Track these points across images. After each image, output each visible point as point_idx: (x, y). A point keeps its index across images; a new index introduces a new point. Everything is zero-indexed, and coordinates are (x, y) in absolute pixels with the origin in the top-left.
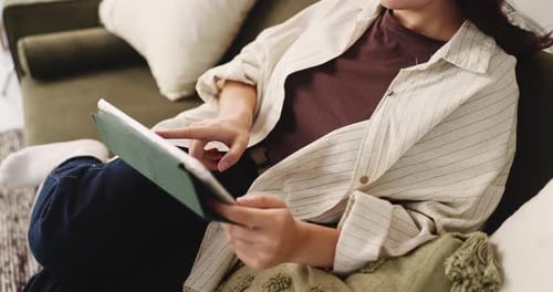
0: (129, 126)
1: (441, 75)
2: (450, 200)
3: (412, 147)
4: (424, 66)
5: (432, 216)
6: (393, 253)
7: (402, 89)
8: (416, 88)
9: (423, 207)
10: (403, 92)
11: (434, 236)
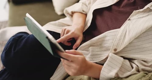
0: (34, 23)
1: (148, 14)
2: (145, 60)
3: (134, 40)
4: (141, 10)
5: (138, 65)
6: (121, 76)
7: (133, 18)
8: (138, 18)
9: (136, 62)
10: (134, 19)
11: (138, 72)
